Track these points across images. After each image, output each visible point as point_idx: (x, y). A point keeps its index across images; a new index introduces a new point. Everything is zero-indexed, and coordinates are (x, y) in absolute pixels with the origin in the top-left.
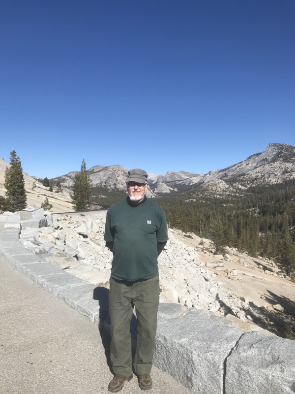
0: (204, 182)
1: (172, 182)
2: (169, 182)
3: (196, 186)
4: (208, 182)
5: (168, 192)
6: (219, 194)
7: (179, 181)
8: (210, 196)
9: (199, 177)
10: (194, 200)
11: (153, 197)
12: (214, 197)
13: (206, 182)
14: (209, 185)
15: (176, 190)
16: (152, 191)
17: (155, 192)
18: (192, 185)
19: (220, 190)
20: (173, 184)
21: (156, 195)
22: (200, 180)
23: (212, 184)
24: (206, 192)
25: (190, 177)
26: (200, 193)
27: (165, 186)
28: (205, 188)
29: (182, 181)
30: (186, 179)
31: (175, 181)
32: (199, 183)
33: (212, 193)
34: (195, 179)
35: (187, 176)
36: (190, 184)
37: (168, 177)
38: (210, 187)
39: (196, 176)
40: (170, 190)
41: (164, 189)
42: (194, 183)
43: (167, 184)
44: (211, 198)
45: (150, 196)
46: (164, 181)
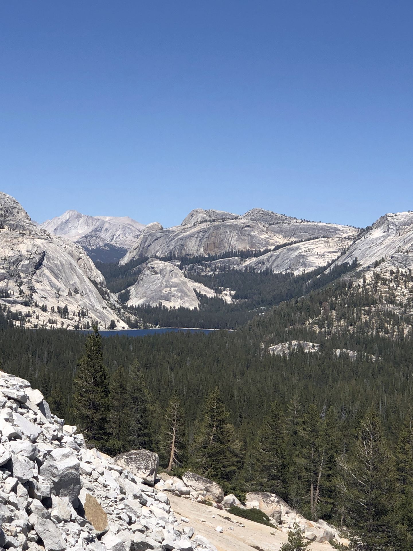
0: (355, 264)
1: (212, 258)
2: (199, 260)
5: (192, 304)
7: (244, 255)
8: (382, 327)
9: (333, 241)
10: (311, 348)
11: (121, 325)
13: (365, 262)
14: (378, 277)
15: (227, 296)
16: (114, 297)
17: (129, 304)
18: (305, 277)
20: (214, 270)
21: (133, 318)
22: (339, 254)
23: (392, 272)
24: (365, 310)
25: (294, 239)
26: (337, 314)
27: (176, 277)
28: (361, 290)
29: (256, 256)
30: (278, 248)
31: (227, 255)
32: (336, 267)
33: (390, 314)
34: (317, 251)
35: (280, 232)
36: (296, 273)
37: (191, 236)
38: (385, 289)
39: (324, 237)
40: (199, 295)
41: (173, 290)
42: (312, 269)
43: (188, 267)
44: (384, 339)
45: (104, 321)
46: (176, 253)
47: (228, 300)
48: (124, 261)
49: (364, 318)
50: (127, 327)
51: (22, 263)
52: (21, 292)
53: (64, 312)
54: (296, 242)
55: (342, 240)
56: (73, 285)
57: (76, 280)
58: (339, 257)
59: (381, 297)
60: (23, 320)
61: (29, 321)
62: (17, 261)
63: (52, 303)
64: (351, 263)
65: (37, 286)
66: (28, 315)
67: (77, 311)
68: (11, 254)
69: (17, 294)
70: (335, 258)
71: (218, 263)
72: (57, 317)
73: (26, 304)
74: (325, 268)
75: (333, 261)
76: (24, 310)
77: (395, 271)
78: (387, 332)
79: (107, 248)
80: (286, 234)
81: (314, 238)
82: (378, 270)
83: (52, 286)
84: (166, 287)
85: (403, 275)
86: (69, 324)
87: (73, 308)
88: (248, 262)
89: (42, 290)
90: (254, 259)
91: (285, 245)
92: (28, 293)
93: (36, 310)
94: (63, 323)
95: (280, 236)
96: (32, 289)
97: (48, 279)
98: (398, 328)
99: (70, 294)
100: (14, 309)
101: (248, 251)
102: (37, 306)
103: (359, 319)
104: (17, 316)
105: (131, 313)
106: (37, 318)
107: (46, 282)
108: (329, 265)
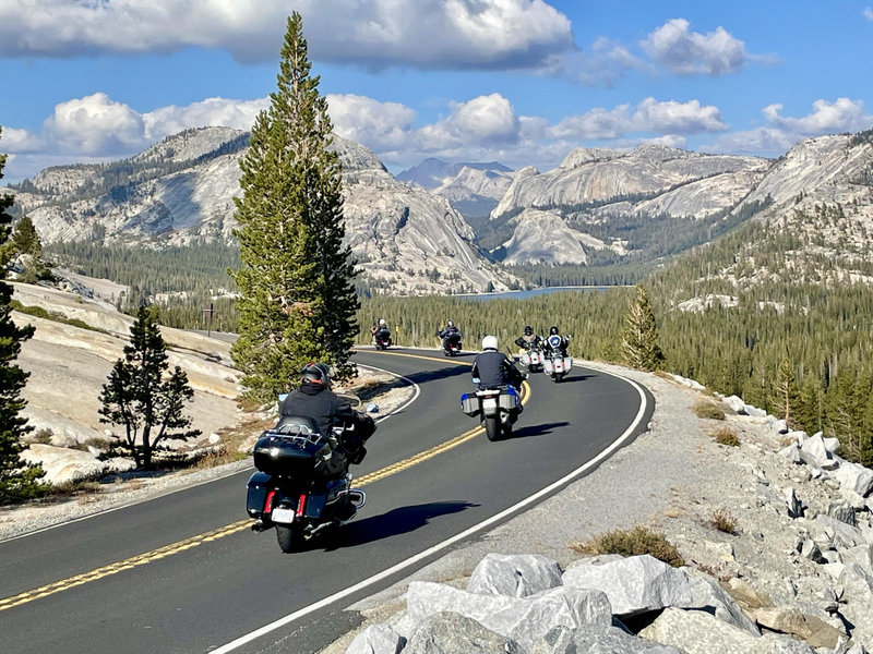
0: (769, 201)
1: (597, 204)
2: (583, 207)
4: (798, 199)
5: (579, 258)
6: (856, 266)
7: (635, 199)
8: (810, 274)
9: (738, 175)
10: (728, 302)
11: (500, 287)
12: (836, 284)
13: (779, 199)
14: (801, 215)
15: (619, 248)
17: (507, 262)
18: (708, 220)
20: (601, 218)
21: (513, 279)
22: (747, 190)
23: (818, 208)
24: (788, 255)
25: (693, 177)
26: (756, 261)
27: (558, 228)
28: (781, 232)
29: (649, 198)
30: (674, 187)
31: (615, 200)
32: (746, 206)
33: (819, 258)
34: (722, 188)
35: (676, 168)
36: (697, 216)
37: (570, 181)
38: (810, 228)
39: (728, 172)
40: (586, 249)
41: (555, 242)
42: (717, 210)
43: (570, 216)
44: (815, 287)
45: (480, 283)
46: (555, 201)
47: (621, 251)
48: (496, 213)
49: (789, 264)
50: (506, 289)
51: (382, 222)
52: (383, 256)
53: (435, 276)
54: (695, 180)
55: (749, 174)
56: (442, 244)
57: (445, 237)
58: (748, 194)
59: (806, 238)
60: (387, 288)
61: (394, 289)
62: (375, 221)
63: (418, 266)
64: (763, 200)
65: (401, 247)
66: (394, 282)
67: (448, 274)
68: (368, 212)
69: (378, 259)
70: (743, 195)
71: (606, 209)
72: (426, 281)
73: (391, 269)
74: (732, 208)
75: (741, 200)
76: (388, 276)
77: (821, 206)
78: (819, 279)
79: (474, 200)
80: (683, 171)
81: (717, 174)
82: (800, 207)
83: (418, 246)
84: (548, 240)
85: (831, 210)
86: (440, 289)
87: (443, 270)
88: (641, 206)
89: (407, 252)
90: (648, 202)
91: (682, 184)
92: (392, 255)
93: (402, 274)
94: (433, 289)
95: (677, 174)
96: (396, 251)
97: (412, 237)
98: (831, 274)
99: (439, 254)
100: (376, 275)
101: (640, 194)
102: (402, 270)
103: (783, 266)
104: (381, 283)
105: (510, 273)
106: (404, 284)
107: (410, 242)
108: (737, 204)
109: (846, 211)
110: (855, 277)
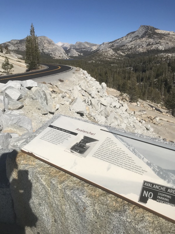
0: (99, 50)
1: (80, 49)
2: (78, 49)
3: (95, 52)
4: (103, 50)
5: (77, 55)
6: (109, 58)
7: (84, 48)
8: (103, 59)
9: (96, 46)
10: (94, 62)
11: (68, 58)
12: (106, 60)
13: (100, 49)
14: (103, 52)
16: (67, 54)
18: (92, 52)
19: (109, 55)
20: (80, 51)
21: (69, 57)
26: (97, 57)
27: (75, 51)
28: (100, 53)
30: (89, 47)
31: (82, 48)
33: (104, 57)
34: (94, 48)
37: (77, 46)
38: (104, 53)
41: (74, 53)
42: (93, 50)
45: (65, 58)
46: (75, 48)
47: (82, 55)
48: (68, 49)
49: (101, 57)
53: (60, 56)
54: (91, 47)
57: (61, 52)
60: (54, 58)
62: (53, 49)
63: (58, 55)
65: (56, 53)
69: (53, 54)
70: (96, 49)
72: (59, 57)
73: (55, 55)
79: (65, 47)
80: (90, 45)
81: (94, 46)
83: (58, 53)
85: (106, 51)
86: (61, 58)
87: (61, 56)
88: (85, 49)
96: (55, 53)
99: (61, 54)
104: (53, 57)
106: (56, 57)
109: (108, 51)
110: (108, 59)
